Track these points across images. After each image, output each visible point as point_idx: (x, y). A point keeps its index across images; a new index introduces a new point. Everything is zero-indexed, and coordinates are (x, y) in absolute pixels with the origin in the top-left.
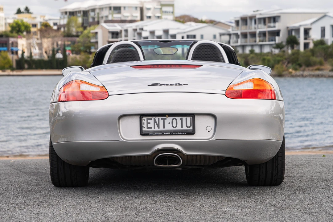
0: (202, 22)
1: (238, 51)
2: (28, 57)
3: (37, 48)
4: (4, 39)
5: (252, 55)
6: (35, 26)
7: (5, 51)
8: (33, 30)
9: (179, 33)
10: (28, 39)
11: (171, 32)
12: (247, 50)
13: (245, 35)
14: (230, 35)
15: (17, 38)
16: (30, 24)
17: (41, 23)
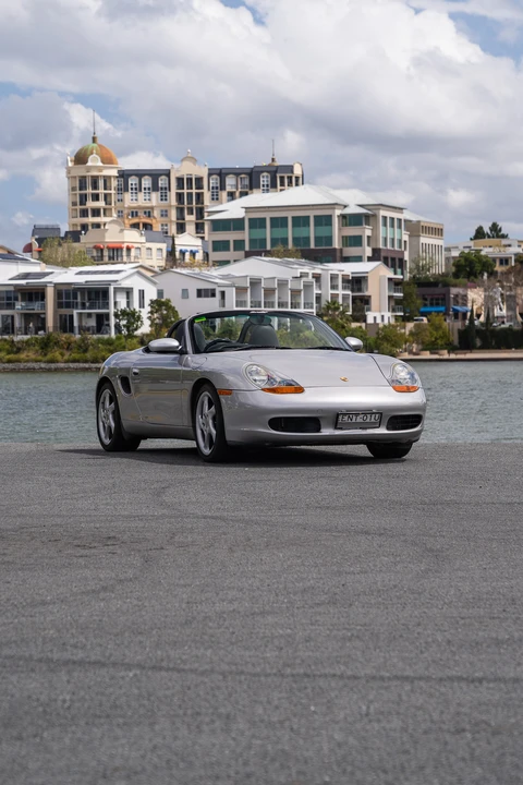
2: (482, 324)
3: (504, 307)
4: (439, 290)
6: (504, 261)
7: (438, 312)
8: (498, 268)
10: (485, 290)
15: (466, 287)
16: (494, 260)
17: (515, 255)
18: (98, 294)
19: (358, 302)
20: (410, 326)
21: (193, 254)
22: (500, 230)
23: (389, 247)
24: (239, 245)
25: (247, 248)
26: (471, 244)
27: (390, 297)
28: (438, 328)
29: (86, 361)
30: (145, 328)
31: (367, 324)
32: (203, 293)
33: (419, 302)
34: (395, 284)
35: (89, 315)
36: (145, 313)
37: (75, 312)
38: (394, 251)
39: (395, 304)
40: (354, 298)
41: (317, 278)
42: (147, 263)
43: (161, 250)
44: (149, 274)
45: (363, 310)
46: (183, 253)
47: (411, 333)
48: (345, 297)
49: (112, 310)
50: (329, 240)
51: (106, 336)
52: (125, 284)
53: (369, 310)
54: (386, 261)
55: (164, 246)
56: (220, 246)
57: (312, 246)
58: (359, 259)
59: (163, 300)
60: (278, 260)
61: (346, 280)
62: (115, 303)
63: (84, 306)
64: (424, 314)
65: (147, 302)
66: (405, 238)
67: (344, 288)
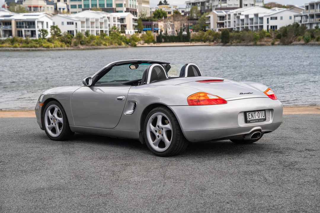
0: (284, 7)
1: (307, 28)
2: (164, 34)
3: (171, 28)
4: (149, 22)
5: (316, 30)
6: (169, 13)
7: (150, 30)
8: (168, 15)
9: (265, 16)
10: (164, 22)
11: (260, 16)
12: (314, 27)
13: (312, 16)
14: (302, 16)
15: (158, 21)
16: (166, 12)
17: (173, 10)
18: (31, 24)
19: (123, 27)
20: (140, 35)
21: (64, 9)
22: (167, 2)
23: (132, 7)
24: (80, 6)
25: (83, 7)
26: (158, 7)
27: (133, 25)
28: (149, 35)
29: (28, 47)
30: (49, 36)
31: (126, 34)
32: (69, 23)
33: (143, 26)
34: (135, 20)
35: (28, 31)
36: (49, 30)
37: (23, 30)
38: (133, 9)
39: (135, 27)
40: (121, 25)
41: (109, 18)
42: (48, 13)
43: (52, 8)
44: (49, 16)
45: (124, 29)
46: (60, 9)
47: (141, 37)
48: (118, 25)
49: (37, 29)
50: (111, 5)
51: (34, 38)
52: (41, 20)
53: (126, 29)
54: (131, 12)
55: (53, 6)
56: (74, 7)
57: (106, 7)
58: (122, 12)
59: (55, 25)
60: (95, 12)
61: (118, 19)
62: (38, 27)
63: (26, 27)
64: (144, 31)
65: (49, 26)
66: (137, 4)
67: (118, 22)
